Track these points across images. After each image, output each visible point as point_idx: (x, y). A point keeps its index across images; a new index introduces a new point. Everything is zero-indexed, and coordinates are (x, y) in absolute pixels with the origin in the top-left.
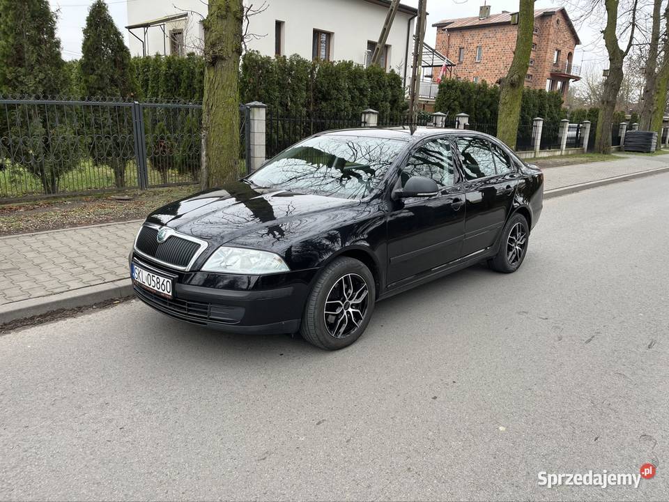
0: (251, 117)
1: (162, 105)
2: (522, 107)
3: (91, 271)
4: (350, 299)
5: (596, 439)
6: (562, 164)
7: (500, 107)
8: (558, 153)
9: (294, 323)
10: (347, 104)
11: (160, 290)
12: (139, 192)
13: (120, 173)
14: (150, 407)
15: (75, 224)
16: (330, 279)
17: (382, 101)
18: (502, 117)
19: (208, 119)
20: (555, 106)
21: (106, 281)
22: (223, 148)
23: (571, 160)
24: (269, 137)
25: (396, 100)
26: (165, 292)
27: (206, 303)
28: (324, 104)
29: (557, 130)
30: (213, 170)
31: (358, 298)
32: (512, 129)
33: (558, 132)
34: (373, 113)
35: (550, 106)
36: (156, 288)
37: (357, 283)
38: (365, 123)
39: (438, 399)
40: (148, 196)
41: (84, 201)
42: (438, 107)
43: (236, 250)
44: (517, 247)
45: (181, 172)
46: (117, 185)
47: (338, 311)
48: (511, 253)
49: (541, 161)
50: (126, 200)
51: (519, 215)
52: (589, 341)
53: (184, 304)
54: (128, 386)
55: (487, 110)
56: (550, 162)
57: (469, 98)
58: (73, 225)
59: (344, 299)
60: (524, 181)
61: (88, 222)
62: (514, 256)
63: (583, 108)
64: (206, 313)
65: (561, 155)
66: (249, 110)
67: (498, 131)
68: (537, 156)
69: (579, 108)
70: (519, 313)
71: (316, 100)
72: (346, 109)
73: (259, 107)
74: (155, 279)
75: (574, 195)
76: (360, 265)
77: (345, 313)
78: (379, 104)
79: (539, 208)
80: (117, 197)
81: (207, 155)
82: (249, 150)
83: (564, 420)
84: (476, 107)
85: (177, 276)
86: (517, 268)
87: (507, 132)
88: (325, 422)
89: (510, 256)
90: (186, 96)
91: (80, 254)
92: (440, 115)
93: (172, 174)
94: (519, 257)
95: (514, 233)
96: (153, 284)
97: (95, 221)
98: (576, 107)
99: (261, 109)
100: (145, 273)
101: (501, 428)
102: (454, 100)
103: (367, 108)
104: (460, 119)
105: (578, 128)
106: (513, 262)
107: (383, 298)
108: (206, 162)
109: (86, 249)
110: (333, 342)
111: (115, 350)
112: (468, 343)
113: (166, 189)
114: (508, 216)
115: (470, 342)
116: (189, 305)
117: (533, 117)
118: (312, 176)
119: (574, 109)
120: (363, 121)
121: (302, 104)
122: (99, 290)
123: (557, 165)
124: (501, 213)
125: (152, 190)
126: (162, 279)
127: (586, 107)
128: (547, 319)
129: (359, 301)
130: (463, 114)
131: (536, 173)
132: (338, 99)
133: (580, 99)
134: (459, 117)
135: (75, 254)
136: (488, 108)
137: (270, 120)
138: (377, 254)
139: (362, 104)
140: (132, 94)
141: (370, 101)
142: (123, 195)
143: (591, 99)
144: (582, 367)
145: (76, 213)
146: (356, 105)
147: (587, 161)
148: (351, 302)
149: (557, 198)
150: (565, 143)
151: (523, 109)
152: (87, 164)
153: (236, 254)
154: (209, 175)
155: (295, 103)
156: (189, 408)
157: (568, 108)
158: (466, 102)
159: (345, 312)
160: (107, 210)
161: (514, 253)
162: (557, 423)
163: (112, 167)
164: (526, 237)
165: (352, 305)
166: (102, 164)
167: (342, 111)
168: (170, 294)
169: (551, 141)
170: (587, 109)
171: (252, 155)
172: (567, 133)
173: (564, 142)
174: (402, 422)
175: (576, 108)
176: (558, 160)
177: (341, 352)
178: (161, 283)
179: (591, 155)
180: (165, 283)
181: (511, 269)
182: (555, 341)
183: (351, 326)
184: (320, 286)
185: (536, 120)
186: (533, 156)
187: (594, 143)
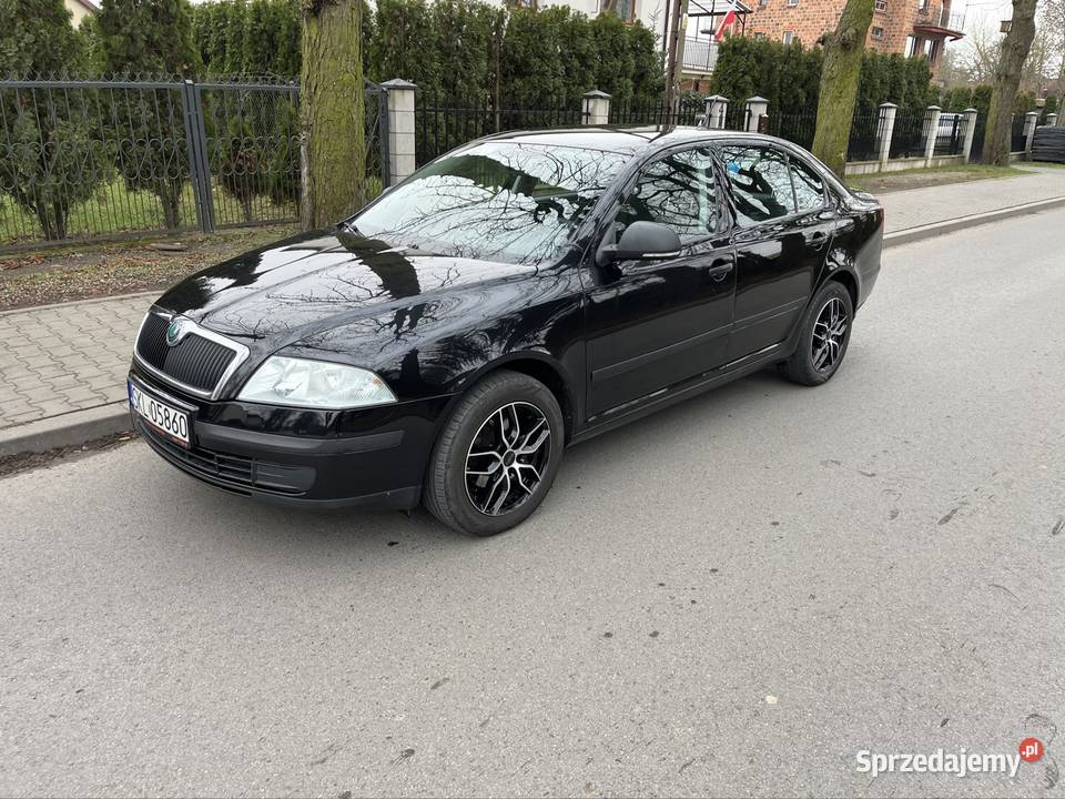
0: (390, 107)
1: (247, 86)
2: (863, 85)
3: (87, 382)
4: (516, 446)
5: (945, 722)
6: (926, 184)
7: (823, 84)
8: (920, 164)
9: (409, 494)
10: (559, 81)
11: (171, 432)
12: (200, 236)
13: (171, 203)
14: (139, 648)
15: (81, 294)
16: (476, 411)
17: (619, 77)
18: (824, 103)
19: (310, 110)
20: (918, 82)
21: (109, 401)
22: (336, 161)
23: (941, 176)
24: (422, 140)
25: (643, 74)
26: (179, 435)
27: (247, 458)
28: (519, 82)
29: (919, 124)
30: (320, 199)
31: (530, 443)
32: (842, 124)
33: (921, 127)
34: (601, 97)
35: (910, 83)
36: (164, 428)
37: (528, 419)
38: (588, 114)
39: (660, 637)
40: (215, 243)
41: (104, 253)
42: (717, 87)
43: (300, 363)
44: (831, 341)
45: (277, 201)
46: (168, 224)
47: (492, 469)
48: (819, 351)
49: (890, 178)
50: (176, 250)
51: (835, 285)
52: (947, 519)
53: (211, 457)
54: (109, 604)
55: (800, 90)
56: (905, 179)
57: (771, 71)
58: (76, 296)
59: (505, 448)
60: (852, 221)
61: (103, 292)
62: (825, 356)
63: (967, 86)
64: (248, 475)
65: (925, 167)
66: (386, 95)
67: (818, 128)
68: (883, 170)
69: (960, 87)
70: (824, 463)
71: (506, 76)
72: (557, 91)
73: (403, 88)
74: (161, 411)
75: (942, 239)
76: (533, 387)
77: (506, 472)
78: (615, 81)
79: (872, 270)
80: (162, 246)
81: (310, 174)
82: (388, 163)
83: (889, 681)
84: (781, 86)
85: (197, 408)
86: (830, 377)
87: (832, 129)
88: (449, 683)
89: (817, 357)
90: (287, 69)
91: (79, 351)
92: (717, 101)
93: (262, 205)
94: (833, 359)
95: (825, 317)
96: (159, 420)
97: (115, 289)
98: (955, 84)
99: (406, 92)
100: (147, 399)
101: (771, 699)
102: (744, 73)
103: (592, 89)
104: (752, 108)
105: (956, 121)
106: (823, 366)
107: (580, 439)
108: (309, 185)
109: (88, 340)
110: (483, 524)
111: (102, 531)
112: (727, 524)
113: (247, 230)
114: (816, 285)
115: (731, 521)
116: (221, 461)
117: (880, 101)
118: (485, 205)
119: (951, 88)
120: (584, 110)
121: (480, 83)
122: (93, 418)
123: (917, 185)
124: (804, 278)
125: (223, 232)
126: (172, 412)
127: (972, 84)
128: (873, 475)
129: (532, 450)
130: (758, 99)
131: (872, 207)
132: (543, 74)
133: (961, 71)
134: (750, 103)
135: (67, 350)
136: (802, 87)
137: (424, 111)
138: (566, 364)
139: (584, 82)
140: (185, 67)
141: (599, 76)
142: (172, 243)
143: (980, 70)
144: (929, 573)
145: (86, 275)
146: (574, 84)
147: (968, 179)
148: (517, 452)
149: (910, 245)
150: (932, 147)
151: (863, 88)
152: (116, 188)
153: (301, 370)
154: (315, 207)
155: (468, 81)
156: (208, 651)
157: (942, 85)
158: (766, 76)
159: (506, 470)
160: (140, 269)
161: (824, 351)
162: (873, 688)
163: (157, 193)
164: (848, 323)
165: (520, 457)
166: (143, 186)
167: (549, 93)
168: (187, 439)
169: (908, 142)
170: (973, 87)
171: (392, 172)
172: (937, 129)
173: (931, 145)
174: (588, 685)
175: (954, 86)
176: (919, 177)
177: (499, 538)
178: (171, 420)
179: (976, 167)
180: (177, 419)
181: (819, 378)
182: (885, 519)
183: (518, 492)
184: (456, 426)
185: (883, 108)
186: (876, 170)
187: (982, 146)
